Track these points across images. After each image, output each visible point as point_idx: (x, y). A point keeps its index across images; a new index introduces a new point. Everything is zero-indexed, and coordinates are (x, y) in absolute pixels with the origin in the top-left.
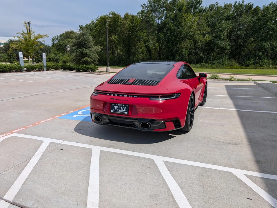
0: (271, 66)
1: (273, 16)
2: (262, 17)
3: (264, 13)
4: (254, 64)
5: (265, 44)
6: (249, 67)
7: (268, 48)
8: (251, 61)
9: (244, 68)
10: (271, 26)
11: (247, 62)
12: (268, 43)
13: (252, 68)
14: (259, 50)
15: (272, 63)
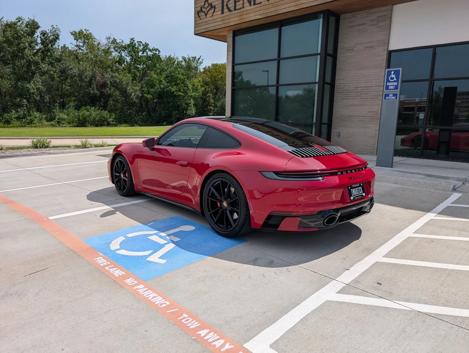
0: (46, 123)
1: (32, 42)
2: (14, 39)
3: (16, 34)
4: (18, 118)
5: (28, 85)
6: (12, 125)
7: (33, 93)
8: (14, 114)
9: (3, 127)
10: (32, 58)
11: (6, 116)
12: (33, 85)
13: (17, 127)
14: (21, 95)
15: (46, 118)
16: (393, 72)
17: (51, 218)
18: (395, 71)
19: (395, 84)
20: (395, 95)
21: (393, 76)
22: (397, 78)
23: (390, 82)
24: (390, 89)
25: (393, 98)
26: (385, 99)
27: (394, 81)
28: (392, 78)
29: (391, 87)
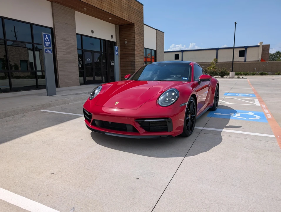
16: (46, 36)
17: (274, 136)
18: (47, 35)
19: (49, 43)
20: (50, 50)
21: (47, 38)
22: (49, 40)
23: (46, 42)
24: (47, 46)
25: (50, 52)
26: (46, 52)
27: (48, 42)
28: (46, 39)
29: (47, 45)
